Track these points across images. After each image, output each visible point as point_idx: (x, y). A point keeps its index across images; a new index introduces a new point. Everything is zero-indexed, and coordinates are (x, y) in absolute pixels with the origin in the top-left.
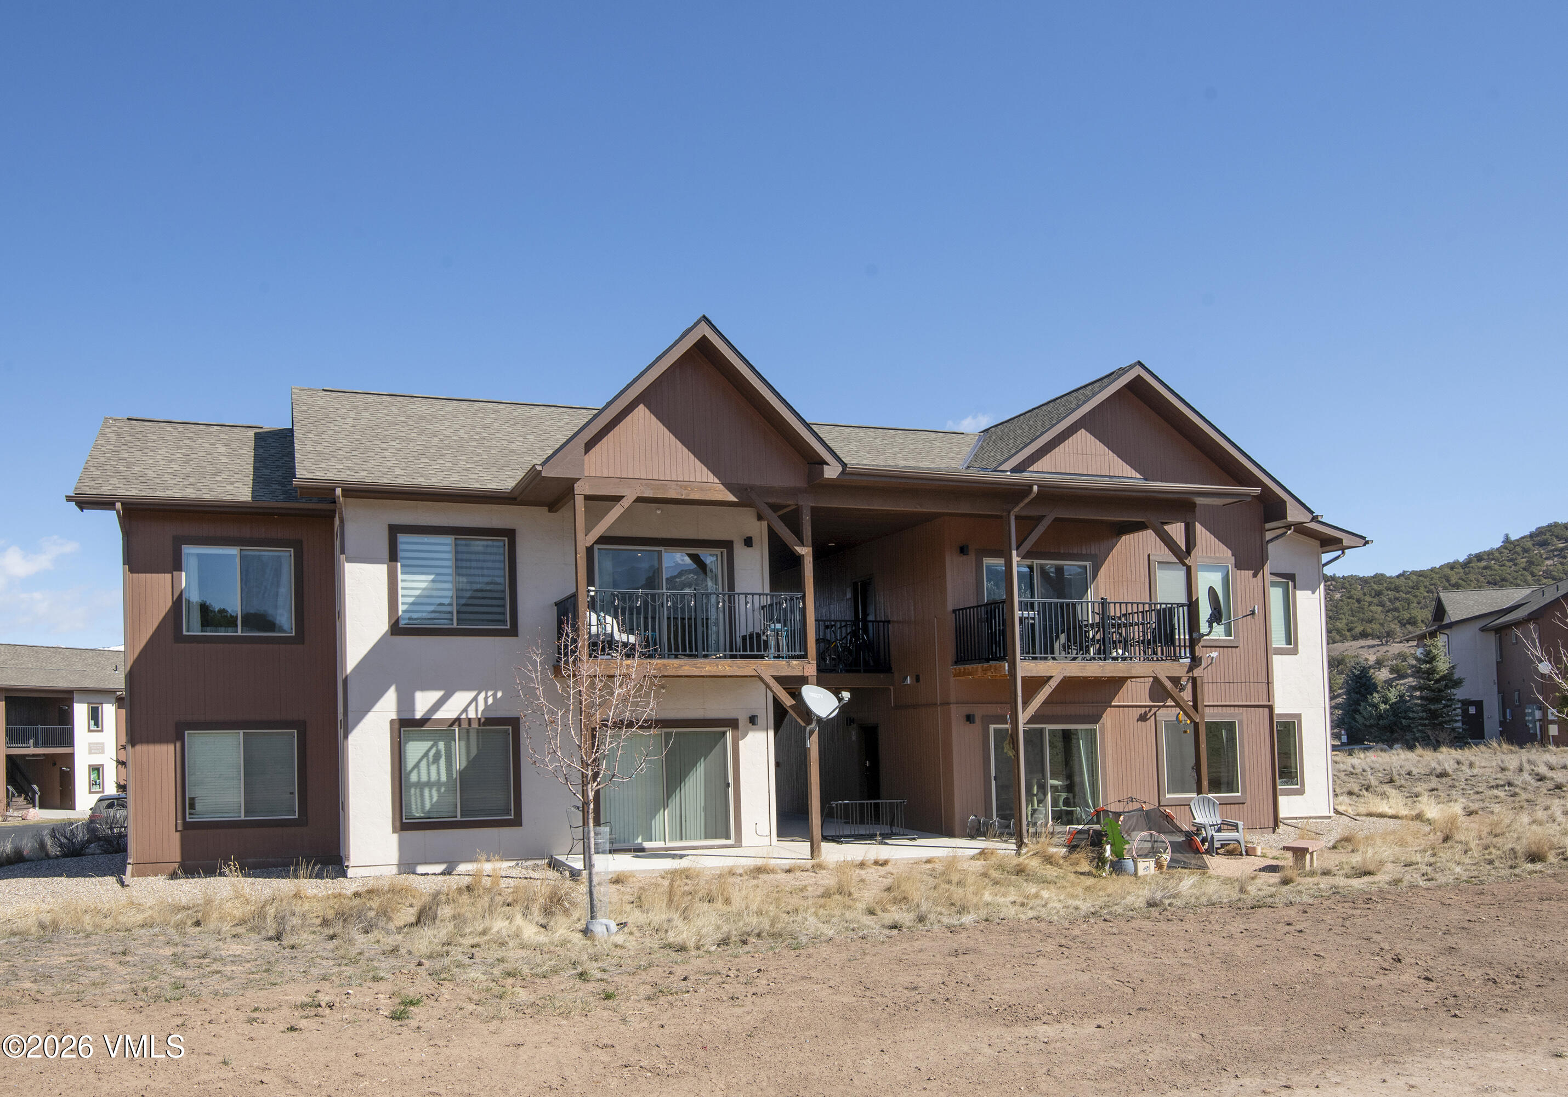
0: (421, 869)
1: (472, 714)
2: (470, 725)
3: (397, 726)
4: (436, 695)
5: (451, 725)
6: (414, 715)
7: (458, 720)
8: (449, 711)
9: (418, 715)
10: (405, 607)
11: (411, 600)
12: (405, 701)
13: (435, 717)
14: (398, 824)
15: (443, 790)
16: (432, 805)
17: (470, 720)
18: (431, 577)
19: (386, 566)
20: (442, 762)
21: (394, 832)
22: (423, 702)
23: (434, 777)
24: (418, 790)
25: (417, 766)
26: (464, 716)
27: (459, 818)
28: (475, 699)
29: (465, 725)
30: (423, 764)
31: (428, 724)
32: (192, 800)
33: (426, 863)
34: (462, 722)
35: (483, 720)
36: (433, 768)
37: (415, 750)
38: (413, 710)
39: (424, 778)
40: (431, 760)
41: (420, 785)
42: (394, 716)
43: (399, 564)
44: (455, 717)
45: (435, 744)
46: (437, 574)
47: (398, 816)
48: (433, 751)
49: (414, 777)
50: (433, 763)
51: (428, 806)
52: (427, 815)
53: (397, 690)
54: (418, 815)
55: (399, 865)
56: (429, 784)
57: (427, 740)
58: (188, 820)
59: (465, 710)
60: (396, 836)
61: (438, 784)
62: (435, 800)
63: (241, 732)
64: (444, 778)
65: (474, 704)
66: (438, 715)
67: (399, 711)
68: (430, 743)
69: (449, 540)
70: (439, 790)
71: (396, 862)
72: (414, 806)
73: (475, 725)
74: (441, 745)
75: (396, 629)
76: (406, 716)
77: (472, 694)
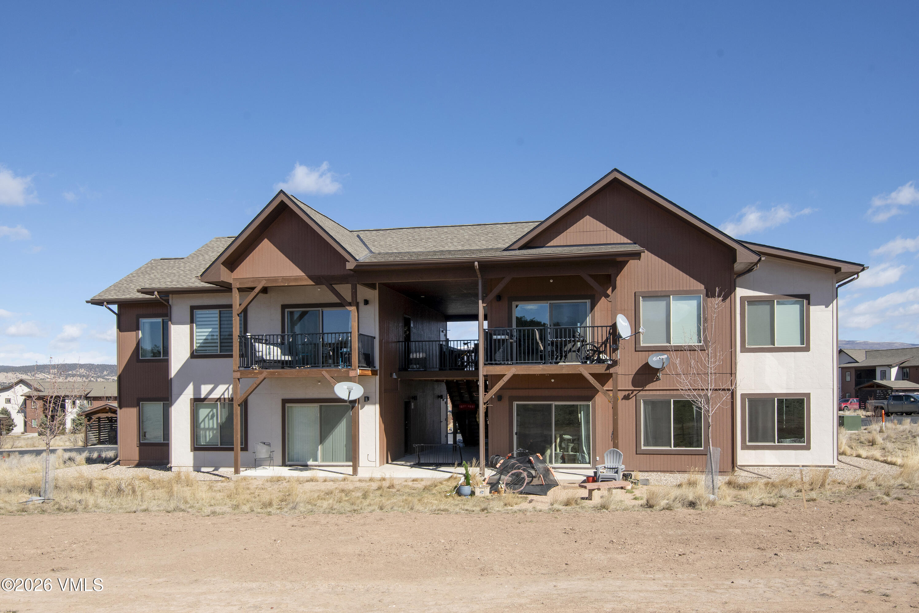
0: (203, 469)
1: (226, 396)
2: (225, 401)
3: (193, 402)
4: (210, 387)
5: (216, 401)
6: (201, 396)
7: (219, 399)
8: (216, 395)
9: (202, 396)
10: (198, 345)
11: (201, 341)
12: (197, 390)
13: (210, 397)
14: (193, 448)
15: (215, 432)
16: (210, 439)
17: (225, 398)
18: (210, 330)
19: (189, 326)
20: (215, 418)
21: (191, 451)
22: (205, 389)
23: (211, 426)
24: (204, 432)
25: (204, 420)
26: (222, 397)
27: (219, 446)
28: (228, 388)
29: (222, 401)
30: (207, 419)
31: (206, 400)
32: (145, 433)
33: (205, 467)
34: (226, 399)
35: (230, 399)
36: (211, 421)
37: (203, 413)
38: (200, 394)
39: (207, 426)
40: (210, 418)
41: (205, 429)
42: (192, 397)
43: (194, 325)
44: (218, 397)
45: (212, 410)
46: (213, 328)
47: (193, 444)
48: (211, 413)
49: (202, 426)
50: (211, 419)
51: (208, 440)
52: (207, 444)
53: (194, 384)
54: (202, 444)
55: (194, 467)
56: (209, 429)
57: (210, 408)
58: (141, 442)
59: (223, 394)
60: (192, 453)
61: (213, 429)
62: (211, 437)
63: (162, 402)
64: (215, 426)
65: (227, 391)
66: (212, 396)
67: (194, 394)
68: (210, 410)
69: (217, 311)
70: (213, 432)
71: (192, 465)
72: (202, 439)
73: (227, 401)
74: (215, 410)
75: (193, 355)
76: (198, 397)
77: (227, 386)
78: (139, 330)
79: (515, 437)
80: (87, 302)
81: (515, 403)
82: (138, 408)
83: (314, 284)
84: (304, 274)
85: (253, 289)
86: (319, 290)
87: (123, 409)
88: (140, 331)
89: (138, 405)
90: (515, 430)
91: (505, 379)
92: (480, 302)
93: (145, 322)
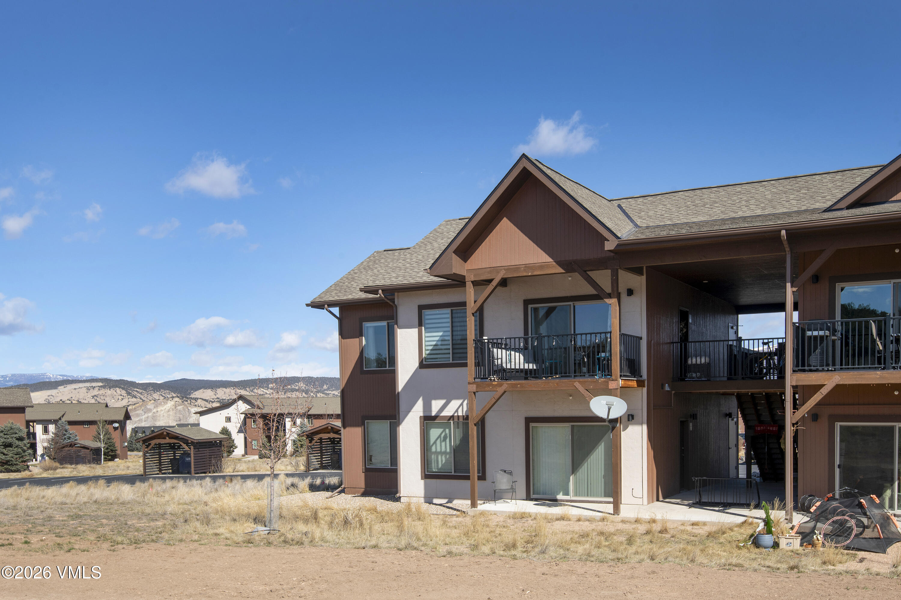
0: (436, 501)
1: (460, 414)
2: (458, 420)
3: (422, 420)
4: (442, 402)
5: (449, 420)
6: (431, 413)
7: (452, 417)
8: (448, 412)
9: (433, 414)
10: (428, 352)
11: (431, 348)
12: (427, 406)
13: (441, 415)
14: (423, 475)
15: (448, 456)
16: (442, 465)
17: (458, 416)
18: (441, 334)
19: (417, 329)
20: (448, 440)
21: (422, 479)
22: (436, 405)
23: (443, 449)
24: (436, 456)
25: (435, 442)
26: (456, 414)
27: (453, 474)
28: (462, 404)
29: (456, 420)
30: (438, 442)
31: (438, 418)
32: (371, 456)
33: (437, 498)
34: (460, 418)
35: (465, 417)
36: (443, 444)
37: (435, 433)
38: (431, 411)
39: (439, 450)
40: (442, 439)
41: (437, 453)
42: (422, 415)
43: (423, 328)
44: (451, 415)
45: (444, 431)
46: (444, 332)
47: (423, 471)
48: (443, 434)
49: (433, 449)
50: (443, 441)
51: (440, 466)
52: (439, 471)
53: (423, 399)
54: (434, 470)
55: (425, 497)
56: (441, 453)
57: (441, 428)
58: (367, 467)
59: (457, 411)
60: (423, 481)
61: (445, 453)
62: (444, 462)
63: (389, 421)
64: (448, 450)
65: (461, 407)
66: (443, 414)
67: (424, 411)
68: (442, 430)
69: (448, 310)
70: (446, 457)
71: (423, 496)
72: (433, 465)
73: (461, 420)
74: (447, 431)
75: (423, 365)
76: (427, 414)
77: (460, 401)
78: (362, 336)
79: (837, 471)
80: (308, 305)
81: (838, 425)
82: (363, 427)
83: (564, 271)
84: (551, 260)
85: (490, 281)
86: (570, 279)
87: (348, 429)
88: (364, 337)
89: (363, 424)
90: (837, 462)
91: (824, 391)
92: (788, 285)
93: (369, 326)
